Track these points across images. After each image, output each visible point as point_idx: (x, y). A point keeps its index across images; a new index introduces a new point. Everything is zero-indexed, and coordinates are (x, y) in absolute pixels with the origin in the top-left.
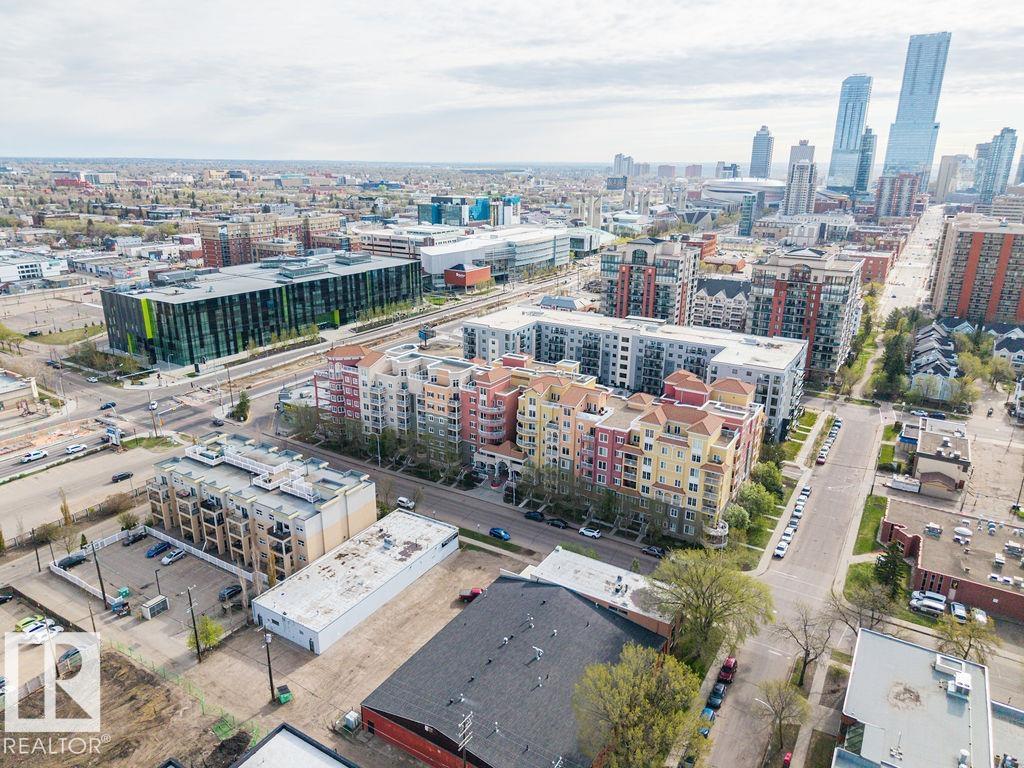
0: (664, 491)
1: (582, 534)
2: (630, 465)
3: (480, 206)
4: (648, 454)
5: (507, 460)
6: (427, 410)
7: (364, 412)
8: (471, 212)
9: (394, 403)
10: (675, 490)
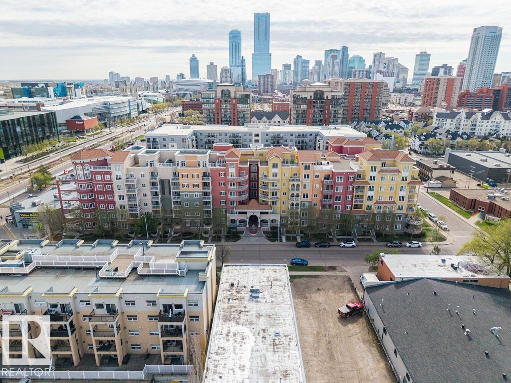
0: (382, 206)
1: (344, 247)
2: (359, 194)
3: (60, 88)
4: (372, 183)
5: (256, 212)
6: (181, 189)
7: (118, 202)
8: (55, 92)
9: (148, 190)
10: (390, 203)
